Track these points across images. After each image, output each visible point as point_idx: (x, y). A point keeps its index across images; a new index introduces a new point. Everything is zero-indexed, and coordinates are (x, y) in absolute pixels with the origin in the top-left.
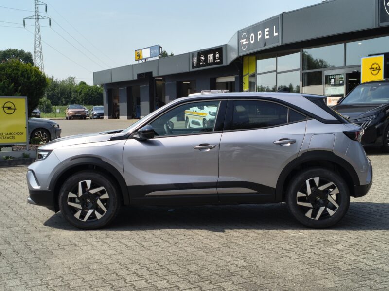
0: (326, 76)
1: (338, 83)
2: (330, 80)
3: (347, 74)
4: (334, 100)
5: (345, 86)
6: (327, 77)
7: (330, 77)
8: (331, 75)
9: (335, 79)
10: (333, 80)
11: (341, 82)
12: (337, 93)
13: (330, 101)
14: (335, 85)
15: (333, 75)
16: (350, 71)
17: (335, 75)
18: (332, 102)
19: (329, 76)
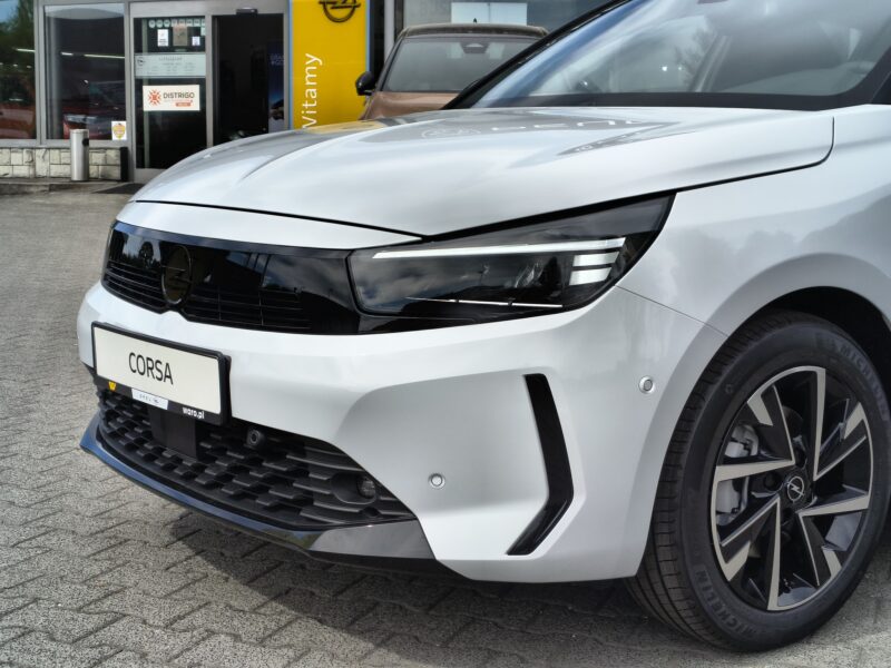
0: (135, 19)
1: (185, 43)
2: (153, 33)
4: (167, 96)
5: (209, 51)
6: (138, 22)
7: (152, 25)
8: (156, 19)
11: (196, 41)
12: (181, 73)
13: (155, 98)
14: (171, 49)
15: (163, 19)
16: (230, 10)
17: (170, 18)
18: (162, 100)
19: (148, 19)
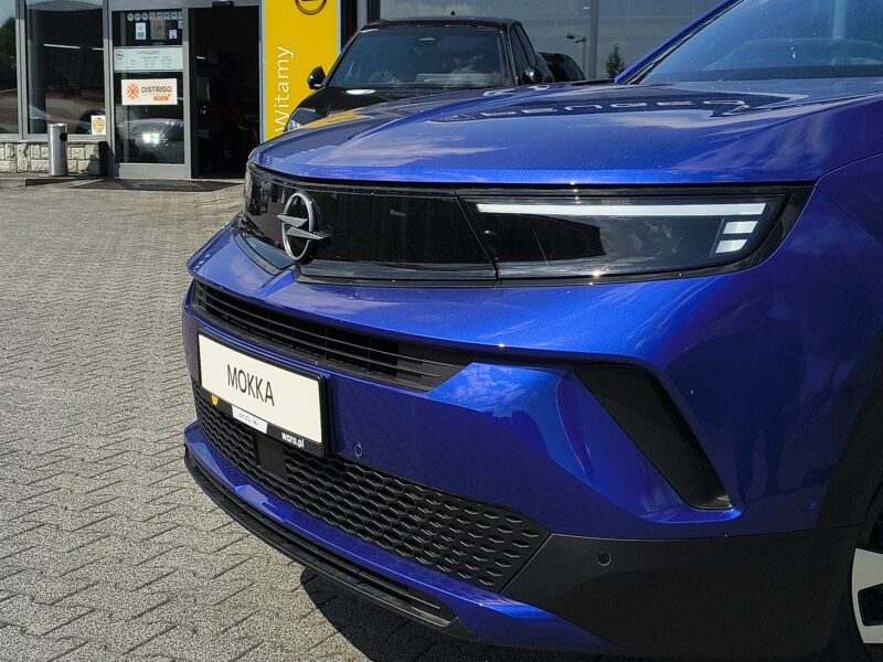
0: (113, 12)
1: (162, 37)
3: (190, 10)
5: (186, 44)
8: (134, 12)
9: (148, 22)
10: (141, 29)
11: (173, 34)
12: (158, 67)
13: (133, 92)
14: (149, 42)
15: (141, 12)
17: (147, 11)
19: (127, 12)
